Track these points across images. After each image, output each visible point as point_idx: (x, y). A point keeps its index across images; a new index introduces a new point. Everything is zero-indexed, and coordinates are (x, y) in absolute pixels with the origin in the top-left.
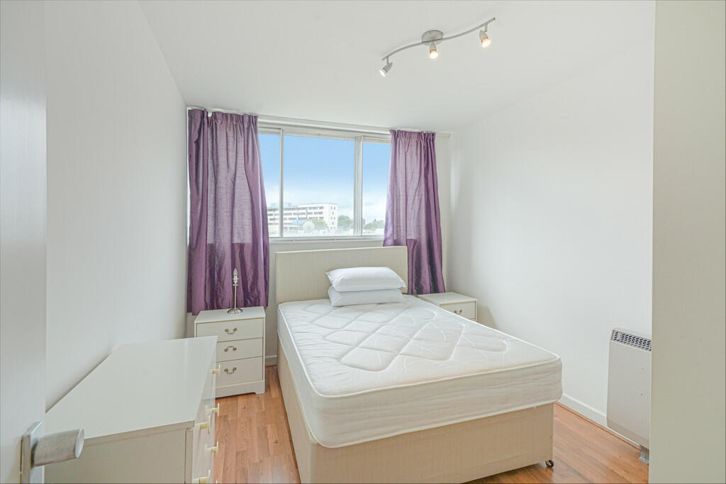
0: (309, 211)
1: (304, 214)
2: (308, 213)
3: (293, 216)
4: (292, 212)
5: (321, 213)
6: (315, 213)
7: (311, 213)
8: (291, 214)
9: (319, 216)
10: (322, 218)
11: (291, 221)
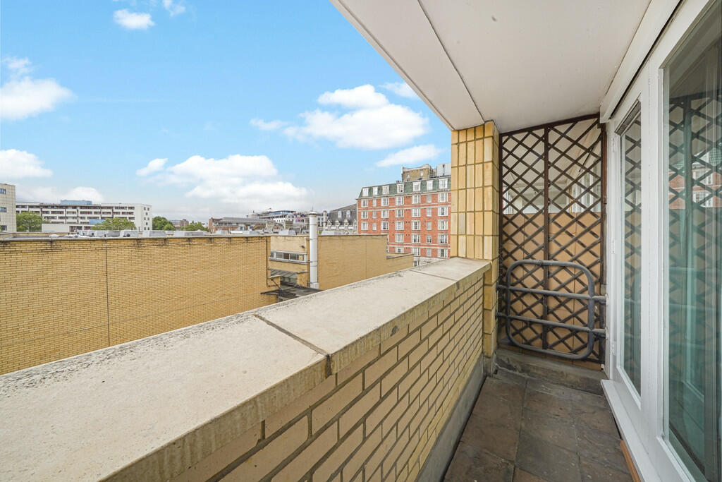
0: (115, 210)
1: (110, 213)
2: (114, 213)
3: (93, 215)
4: (93, 210)
5: (131, 213)
6: (123, 213)
7: (117, 213)
8: (91, 213)
9: (128, 216)
10: (133, 218)
11: (88, 221)
